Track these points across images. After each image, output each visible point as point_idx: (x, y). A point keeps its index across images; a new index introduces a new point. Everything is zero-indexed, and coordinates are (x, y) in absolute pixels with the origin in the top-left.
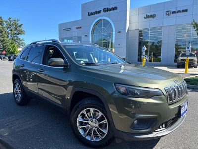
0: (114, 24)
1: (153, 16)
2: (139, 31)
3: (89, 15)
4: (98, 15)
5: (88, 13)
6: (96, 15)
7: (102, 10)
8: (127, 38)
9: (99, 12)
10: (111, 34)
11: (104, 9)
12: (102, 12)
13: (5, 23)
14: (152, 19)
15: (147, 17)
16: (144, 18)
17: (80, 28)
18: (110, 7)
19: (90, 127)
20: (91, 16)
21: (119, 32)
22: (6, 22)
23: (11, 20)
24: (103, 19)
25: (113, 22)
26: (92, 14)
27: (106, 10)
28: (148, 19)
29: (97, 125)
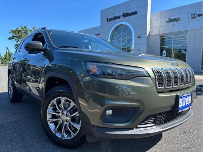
0: (134, 29)
1: (177, 20)
2: (161, 37)
3: (108, 21)
4: (117, 20)
5: (107, 19)
6: (115, 21)
8: (148, 43)
9: (118, 18)
10: (131, 40)
12: (122, 17)
13: (29, 32)
14: (175, 23)
15: (171, 21)
16: (167, 22)
17: (99, 34)
18: (130, 12)
19: (61, 121)
20: (110, 22)
21: (139, 37)
23: (35, 29)
24: (123, 25)
26: (111, 20)
27: (125, 15)
28: (171, 23)
29: (68, 118)
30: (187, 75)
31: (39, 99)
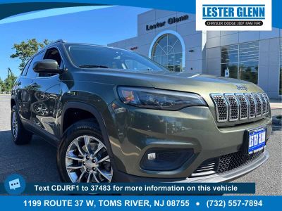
0: (184, 39)
2: (223, 50)
3: (147, 29)
4: (160, 28)
5: (147, 26)
6: (157, 29)
7: (167, 21)
8: (204, 59)
9: (162, 24)
10: (181, 55)
11: (169, 20)
12: (167, 24)
13: (39, 46)
17: (136, 48)
18: (178, 16)
19: (85, 169)
20: (151, 31)
21: (192, 51)
22: (41, 45)
23: (47, 42)
24: (169, 34)
25: (182, 36)
26: (152, 27)
27: (172, 21)
29: (96, 165)
30: (259, 102)
31: (55, 139)
